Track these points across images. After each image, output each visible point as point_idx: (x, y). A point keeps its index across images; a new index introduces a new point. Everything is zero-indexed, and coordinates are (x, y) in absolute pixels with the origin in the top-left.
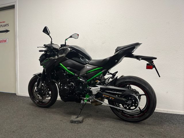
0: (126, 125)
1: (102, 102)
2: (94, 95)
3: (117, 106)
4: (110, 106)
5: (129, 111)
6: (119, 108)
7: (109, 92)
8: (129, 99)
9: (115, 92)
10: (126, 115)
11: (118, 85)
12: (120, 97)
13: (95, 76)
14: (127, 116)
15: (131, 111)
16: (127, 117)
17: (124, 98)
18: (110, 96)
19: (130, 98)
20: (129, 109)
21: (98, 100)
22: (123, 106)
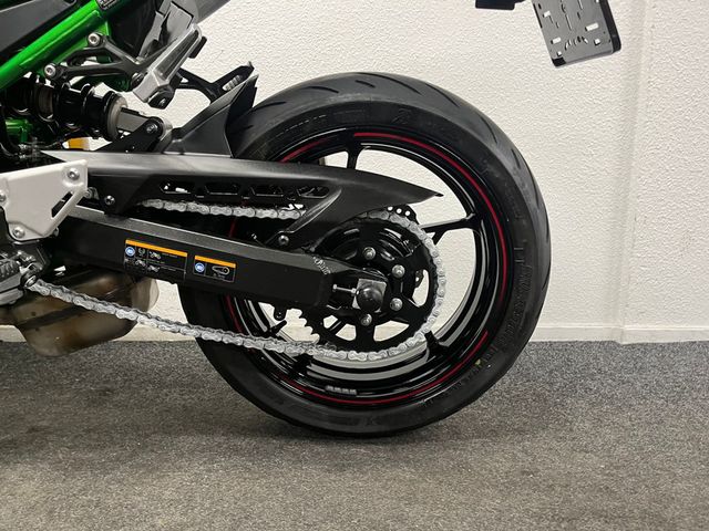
0: (342, 468)
1: (123, 313)
2: (28, 246)
3: (258, 333)
4: (199, 340)
5: (363, 355)
6: (277, 347)
7: (187, 214)
8: (361, 261)
9: (240, 212)
10: (337, 395)
11: (264, 149)
12: (287, 248)
13: (25, 56)
14: (344, 396)
15: (373, 355)
16: (340, 407)
17: (320, 253)
18: (193, 250)
19: (371, 253)
20: (365, 342)
21: (79, 302)
22: (314, 320)
